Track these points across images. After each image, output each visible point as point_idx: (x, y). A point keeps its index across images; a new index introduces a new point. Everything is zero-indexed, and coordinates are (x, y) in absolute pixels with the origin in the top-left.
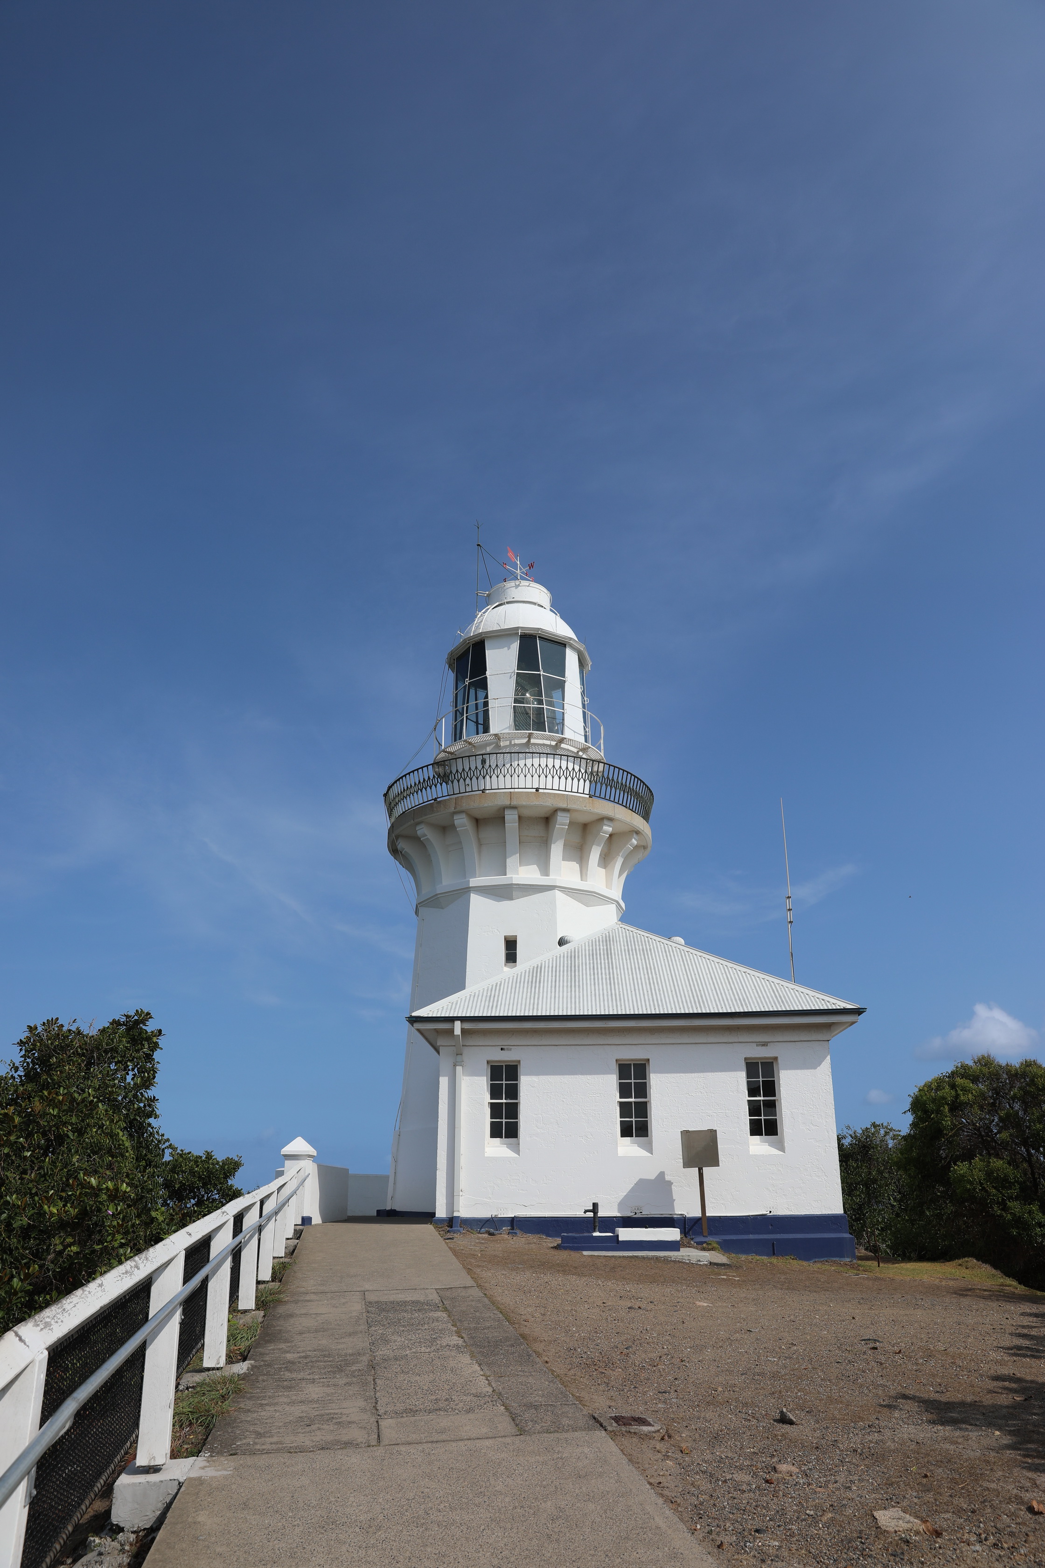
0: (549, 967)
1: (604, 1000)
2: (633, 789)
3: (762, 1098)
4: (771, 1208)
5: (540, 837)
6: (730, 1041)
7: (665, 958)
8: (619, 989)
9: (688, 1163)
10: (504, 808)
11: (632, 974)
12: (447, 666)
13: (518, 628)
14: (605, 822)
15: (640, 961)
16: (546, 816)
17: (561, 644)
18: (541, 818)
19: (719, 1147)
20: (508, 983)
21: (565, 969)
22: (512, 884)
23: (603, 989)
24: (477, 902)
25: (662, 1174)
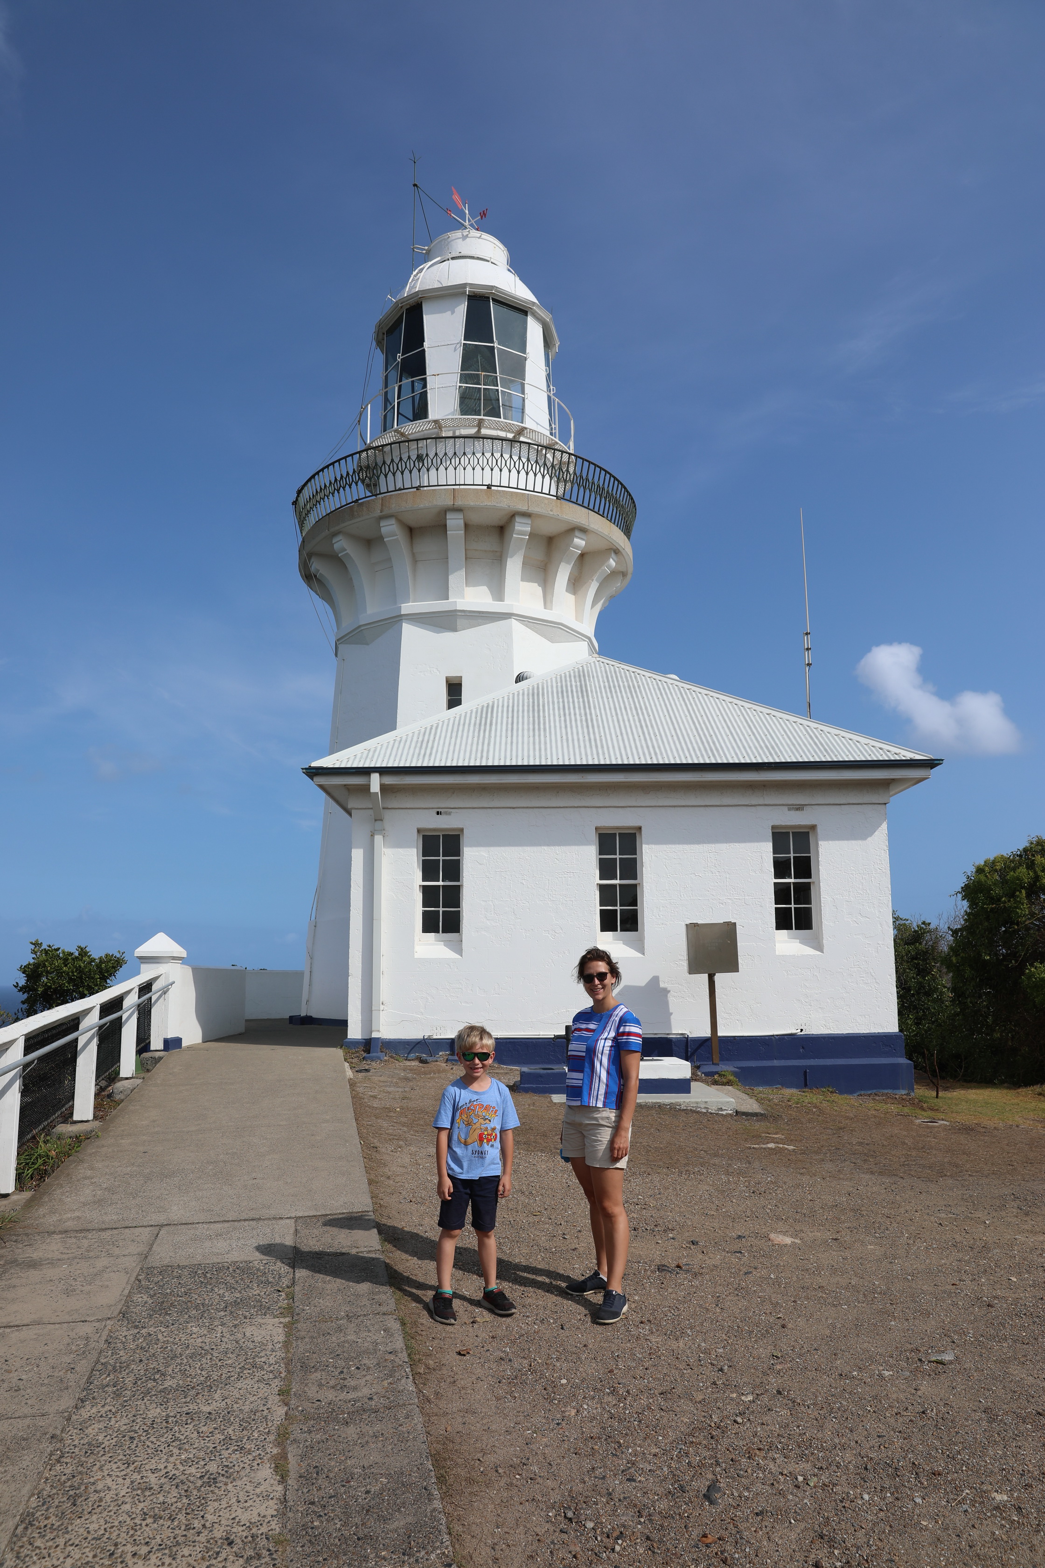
0: (503, 706)
1: (579, 747)
2: (612, 494)
3: (792, 880)
4: (803, 1025)
5: (493, 551)
6: (753, 803)
7: (660, 696)
8: (600, 733)
9: (694, 968)
10: (445, 511)
11: (617, 714)
12: (374, 343)
13: (464, 285)
14: (577, 533)
15: (626, 700)
16: (501, 523)
17: (521, 310)
18: (494, 527)
19: (739, 944)
20: (448, 725)
21: (526, 708)
22: (456, 611)
23: (578, 733)
24: (410, 633)
25: (655, 980)
